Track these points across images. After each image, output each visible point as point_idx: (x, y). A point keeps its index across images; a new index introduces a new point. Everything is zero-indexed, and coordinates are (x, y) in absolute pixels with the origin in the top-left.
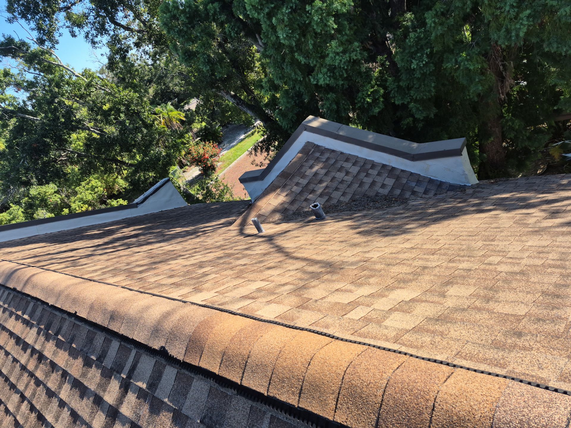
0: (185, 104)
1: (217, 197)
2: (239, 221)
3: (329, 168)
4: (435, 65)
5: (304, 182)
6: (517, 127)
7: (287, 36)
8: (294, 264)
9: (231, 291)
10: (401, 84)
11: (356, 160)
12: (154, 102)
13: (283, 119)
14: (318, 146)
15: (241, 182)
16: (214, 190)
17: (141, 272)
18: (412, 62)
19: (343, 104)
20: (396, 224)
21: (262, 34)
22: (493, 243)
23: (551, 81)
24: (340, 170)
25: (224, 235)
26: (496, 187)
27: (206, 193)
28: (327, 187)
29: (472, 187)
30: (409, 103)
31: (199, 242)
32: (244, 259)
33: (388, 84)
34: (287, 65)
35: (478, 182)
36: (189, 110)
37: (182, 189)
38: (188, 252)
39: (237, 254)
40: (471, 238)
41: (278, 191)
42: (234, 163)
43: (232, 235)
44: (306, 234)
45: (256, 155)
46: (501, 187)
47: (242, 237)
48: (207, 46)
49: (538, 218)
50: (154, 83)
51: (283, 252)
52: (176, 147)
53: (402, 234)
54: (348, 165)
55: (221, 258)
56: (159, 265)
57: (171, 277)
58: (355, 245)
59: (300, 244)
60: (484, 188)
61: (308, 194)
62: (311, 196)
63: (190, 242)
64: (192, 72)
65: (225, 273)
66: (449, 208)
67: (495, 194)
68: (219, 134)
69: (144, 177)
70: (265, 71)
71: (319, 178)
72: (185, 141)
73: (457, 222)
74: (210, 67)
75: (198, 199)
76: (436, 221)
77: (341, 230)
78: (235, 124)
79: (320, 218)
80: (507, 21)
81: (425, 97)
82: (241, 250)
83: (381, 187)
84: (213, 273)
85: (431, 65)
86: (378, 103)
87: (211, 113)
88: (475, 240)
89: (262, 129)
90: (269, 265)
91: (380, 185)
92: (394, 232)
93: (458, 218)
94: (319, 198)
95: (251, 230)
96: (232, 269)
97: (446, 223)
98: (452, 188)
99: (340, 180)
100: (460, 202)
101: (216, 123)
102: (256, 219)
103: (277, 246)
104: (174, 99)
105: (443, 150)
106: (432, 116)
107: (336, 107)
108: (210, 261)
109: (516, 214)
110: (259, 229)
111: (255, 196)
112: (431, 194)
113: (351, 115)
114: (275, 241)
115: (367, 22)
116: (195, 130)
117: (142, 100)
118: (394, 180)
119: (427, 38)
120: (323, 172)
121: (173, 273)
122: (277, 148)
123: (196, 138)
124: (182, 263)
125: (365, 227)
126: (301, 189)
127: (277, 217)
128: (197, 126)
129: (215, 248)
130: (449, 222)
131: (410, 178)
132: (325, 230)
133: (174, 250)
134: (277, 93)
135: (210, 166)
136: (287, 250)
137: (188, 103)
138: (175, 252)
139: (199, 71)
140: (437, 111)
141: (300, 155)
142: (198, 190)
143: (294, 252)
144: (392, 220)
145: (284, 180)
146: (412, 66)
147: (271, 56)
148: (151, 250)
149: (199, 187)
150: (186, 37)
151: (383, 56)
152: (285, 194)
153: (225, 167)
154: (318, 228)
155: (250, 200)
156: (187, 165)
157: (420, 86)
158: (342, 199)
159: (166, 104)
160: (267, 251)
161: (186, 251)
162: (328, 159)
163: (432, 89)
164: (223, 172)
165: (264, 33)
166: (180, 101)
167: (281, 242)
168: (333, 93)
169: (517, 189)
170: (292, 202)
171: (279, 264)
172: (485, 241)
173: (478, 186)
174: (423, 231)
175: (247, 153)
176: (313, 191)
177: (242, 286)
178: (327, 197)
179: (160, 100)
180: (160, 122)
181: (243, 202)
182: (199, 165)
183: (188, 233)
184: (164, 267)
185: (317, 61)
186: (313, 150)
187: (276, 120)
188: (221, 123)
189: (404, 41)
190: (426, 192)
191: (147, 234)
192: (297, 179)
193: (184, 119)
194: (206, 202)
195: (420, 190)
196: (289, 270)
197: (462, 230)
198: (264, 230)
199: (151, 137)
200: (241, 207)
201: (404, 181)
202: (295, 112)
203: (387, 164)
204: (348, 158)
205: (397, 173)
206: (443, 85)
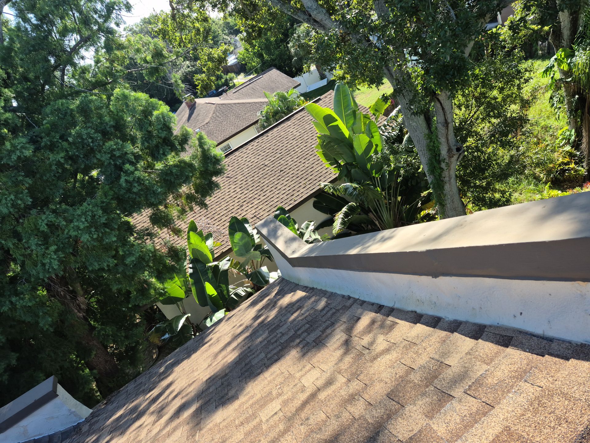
6: (111, 333)
23: (115, 288)
26: (110, 407)
29: (87, 420)
35: (91, 411)
46: (115, 405)
49: (149, 427)
60: (99, 415)
67: (111, 417)
80: (40, 258)
98: (66, 434)
105: (33, 401)
106: (14, 362)
109: (130, 433)
140: (18, 355)
169: (129, 399)
173: (93, 415)
206: (11, 327)
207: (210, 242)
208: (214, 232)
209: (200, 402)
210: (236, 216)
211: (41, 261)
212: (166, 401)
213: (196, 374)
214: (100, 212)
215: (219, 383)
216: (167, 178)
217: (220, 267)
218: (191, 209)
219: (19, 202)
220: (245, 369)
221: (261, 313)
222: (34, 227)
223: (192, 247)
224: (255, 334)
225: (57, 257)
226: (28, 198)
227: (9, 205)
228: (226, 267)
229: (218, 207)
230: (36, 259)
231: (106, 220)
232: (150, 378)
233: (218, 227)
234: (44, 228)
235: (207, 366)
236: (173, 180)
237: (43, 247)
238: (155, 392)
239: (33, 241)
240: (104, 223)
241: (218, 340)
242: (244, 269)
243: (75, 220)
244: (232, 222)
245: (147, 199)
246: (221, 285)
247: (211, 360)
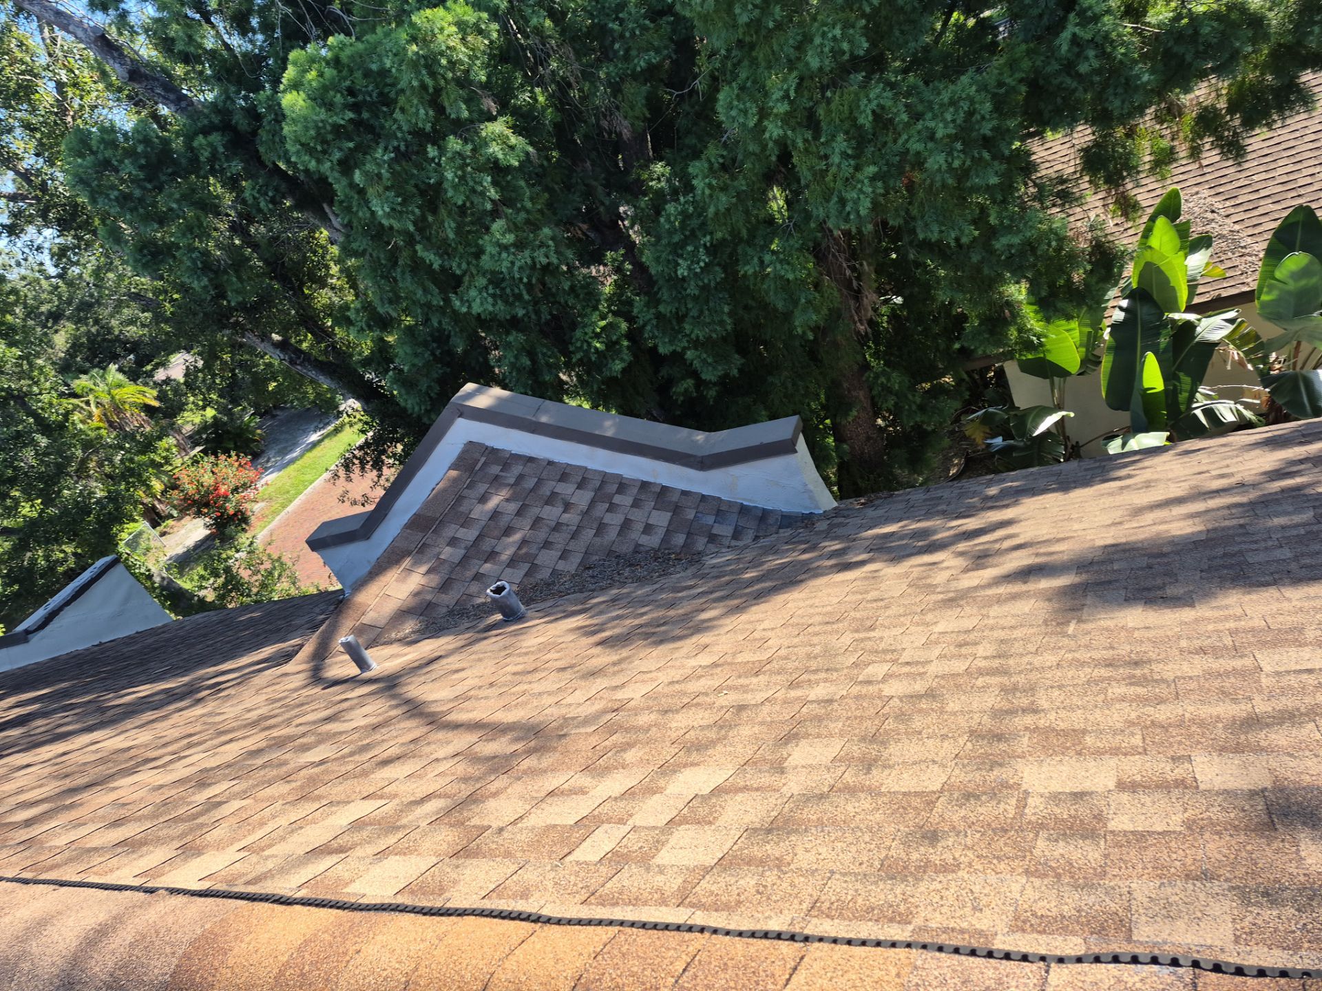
0: (157, 366)
1: (255, 590)
2: (308, 649)
3: (524, 498)
4: (725, 269)
5: (469, 535)
6: (897, 387)
7: (393, 209)
8: (448, 743)
9: (283, 839)
10: (662, 308)
11: (583, 478)
12: (67, 368)
13: (408, 393)
14: (494, 451)
15: (313, 549)
16: (245, 574)
17: (28, 823)
18: (678, 264)
19: (544, 354)
20: (681, 611)
21: (336, 204)
22: (872, 634)
23: (943, 296)
24: (551, 499)
25: (269, 689)
26: (870, 513)
27: (225, 585)
28: (524, 542)
29: (826, 515)
30: (684, 349)
31: (203, 715)
32: (322, 747)
33: (635, 311)
34: (403, 273)
35: (835, 504)
36: (168, 381)
37: (157, 579)
38: (170, 749)
39: (304, 735)
40: (829, 628)
41: (407, 562)
42: (297, 502)
43: (292, 686)
44: (480, 660)
45: (349, 479)
46: (880, 512)
47: (317, 690)
48: (197, 230)
49: (954, 572)
50: (68, 319)
51: (421, 715)
52: (132, 475)
53: (692, 634)
54: (566, 489)
55: (259, 752)
56: (85, 796)
57: (117, 823)
58: (593, 674)
59: (466, 689)
60: (848, 517)
61: (480, 563)
62: (488, 566)
63: (176, 718)
64: (166, 292)
65: (269, 791)
66: (784, 566)
67: (870, 528)
68: (253, 433)
69: (47, 558)
70: (354, 286)
71: (504, 521)
72: (158, 459)
73: (803, 595)
74: (210, 280)
75: (202, 601)
76: (760, 596)
77: (561, 640)
78: (292, 407)
79: (512, 616)
81: (714, 336)
82: (314, 722)
83: (644, 532)
84: (235, 796)
85: (717, 269)
86: (620, 351)
87: (229, 386)
88: (837, 632)
89: (358, 416)
90: (385, 755)
91: (640, 527)
92: (677, 632)
93: (803, 585)
94: (509, 570)
95: (341, 666)
96: (286, 778)
97: (780, 599)
98: (789, 521)
99: (554, 524)
100: (804, 551)
101: (244, 409)
102: (351, 638)
103: (408, 702)
104: (125, 357)
105: (758, 443)
106: (735, 372)
107: (528, 363)
108: (229, 766)
109: (912, 567)
110: (362, 663)
111: (351, 580)
112: (748, 539)
113: (564, 377)
114: (405, 689)
115: (574, 181)
116: (188, 429)
117: (31, 364)
118: (669, 514)
119: (700, 215)
120: (512, 507)
121: (123, 812)
122: (401, 459)
123: (193, 448)
124: (151, 780)
125: (614, 627)
126: (463, 552)
127: (409, 627)
128: (191, 420)
129: (245, 726)
130: (786, 596)
131: (701, 508)
132: (525, 644)
133: (130, 748)
134: (390, 333)
135: (235, 515)
136: (434, 708)
137: (163, 364)
138: (132, 753)
139: (183, 289)
140: (743, 361)
141: (454, 473)
142: (202, 577)
143: (450, 711)
144: (672, 605)
145: (421, 535)
146: (679, 272)
147: (365, 251)
148: (64, 754)
149: (205, 569)
150: (141, 211)
151: (616, 251)
152: (424, 569)
153: (275, 513)
154: (508, 641)
155: (341, 591)
156: (171, 516)
157: (701, 312)
158: (561, 566)
159: (104, 369)
160: (380, 719)
161: (165, 745)
162: (521, 477)
163: (726, 318)
164: (271, 526)
165: (341, 202)
166: (140, 362)
167: (416, 689)
168: (519, 330)
169: (909, 513)
170: (444, 587)
171: (412, 746)
172: (857, 631)
173: (837, 512)
174: (735, 623)
175: (327, 475)
176: (492, 556)
177: (314, 822)
178: (526, 566)
179: (86, 359)
180: (90, 416)
181: (324, 596)
182: (205, 515)
183: (172, 697)
184: (99, 799)
185: (469, 263)
186: (483, 459)
187: (392, 393)
188: (256, 408)
189: (655, 220)
190: (736, 535)
191: (55, 711)
192: (451, 530)
193: (156, 404)
194: (224, 607)
195: (725, 530)
196: (437, 760)
197: (812, 611)
198: (374, 665)
199: (61, 457)
200: (317, 610)
201: (690, 514)
202: (435, 376)
203: (651, 480)
204: (564, 473)
205: (675, 498)
206: (746, 308)
207: (1197, 260)
208: (1221, 236)
209: (1084, 577)
210: (1313, 206)
211: (840, 192)
212: (997, 546)
213: (1076, 527)
214: (988, 106)
215: (1144, 562)
216: (1176, 49)
217: (1199, 330)
218: (1195, 153)
219: (845, 46)
220: (1220, 562)
221: (1295, 469)
222: (847, 112)
223: (1148, 256)
224: (1266, 504)
225: (873, 192)
226: (863, 39)
227: (826, 50)
228: (1215, 336)
229: (1262, 168)
230: (832, 185)
231: (991, 130)
232: (960, 496)
233: (1237, 227)
234: (866, 120)
235: (1110, 522)
236: (1188, 58)
237: (852, 162)
238: (971, 524)
239: (841, 143)
240: (984, 138)
241: (1148, 485)
242: (1266, 357)
243: (929, 115)
244: (1291, 220)
245: (1100, 97)
246: (1182, 375)
247: (1122, 516)
